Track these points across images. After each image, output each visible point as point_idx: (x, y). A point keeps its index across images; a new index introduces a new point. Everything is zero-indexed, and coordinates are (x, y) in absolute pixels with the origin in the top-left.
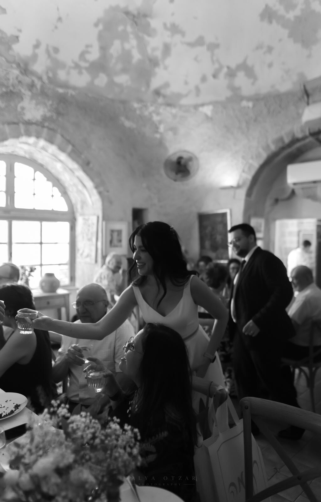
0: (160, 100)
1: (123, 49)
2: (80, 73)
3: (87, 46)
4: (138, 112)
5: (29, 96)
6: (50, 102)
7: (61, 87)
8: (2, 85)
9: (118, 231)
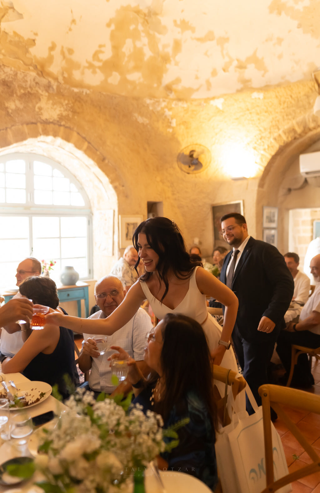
0: (172, 96)
1: (135, 47)
2: (94, 72)
3: (100, 46)
4: (151, 108)
5: (46, 96)
6: (66, 102)
7: (76, 86)
8: (21, 87)
9: (134, 224)
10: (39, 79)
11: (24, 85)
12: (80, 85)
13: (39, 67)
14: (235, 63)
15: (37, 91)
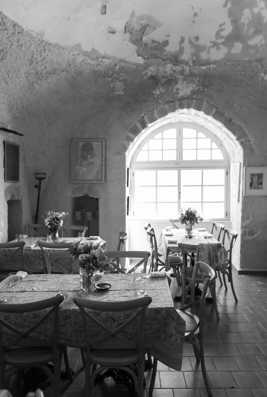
1: (253, 14)
2: (218, 49)
3: (221, 25)
5: (182, 79)
6: (198, 79)
7: (204, 65)
8: (163, 77)
9: (259, 175)
10: (175, 68)
11: (165, 75)
12: (207, 63)
13: (173, 59)
15: (175, 77)
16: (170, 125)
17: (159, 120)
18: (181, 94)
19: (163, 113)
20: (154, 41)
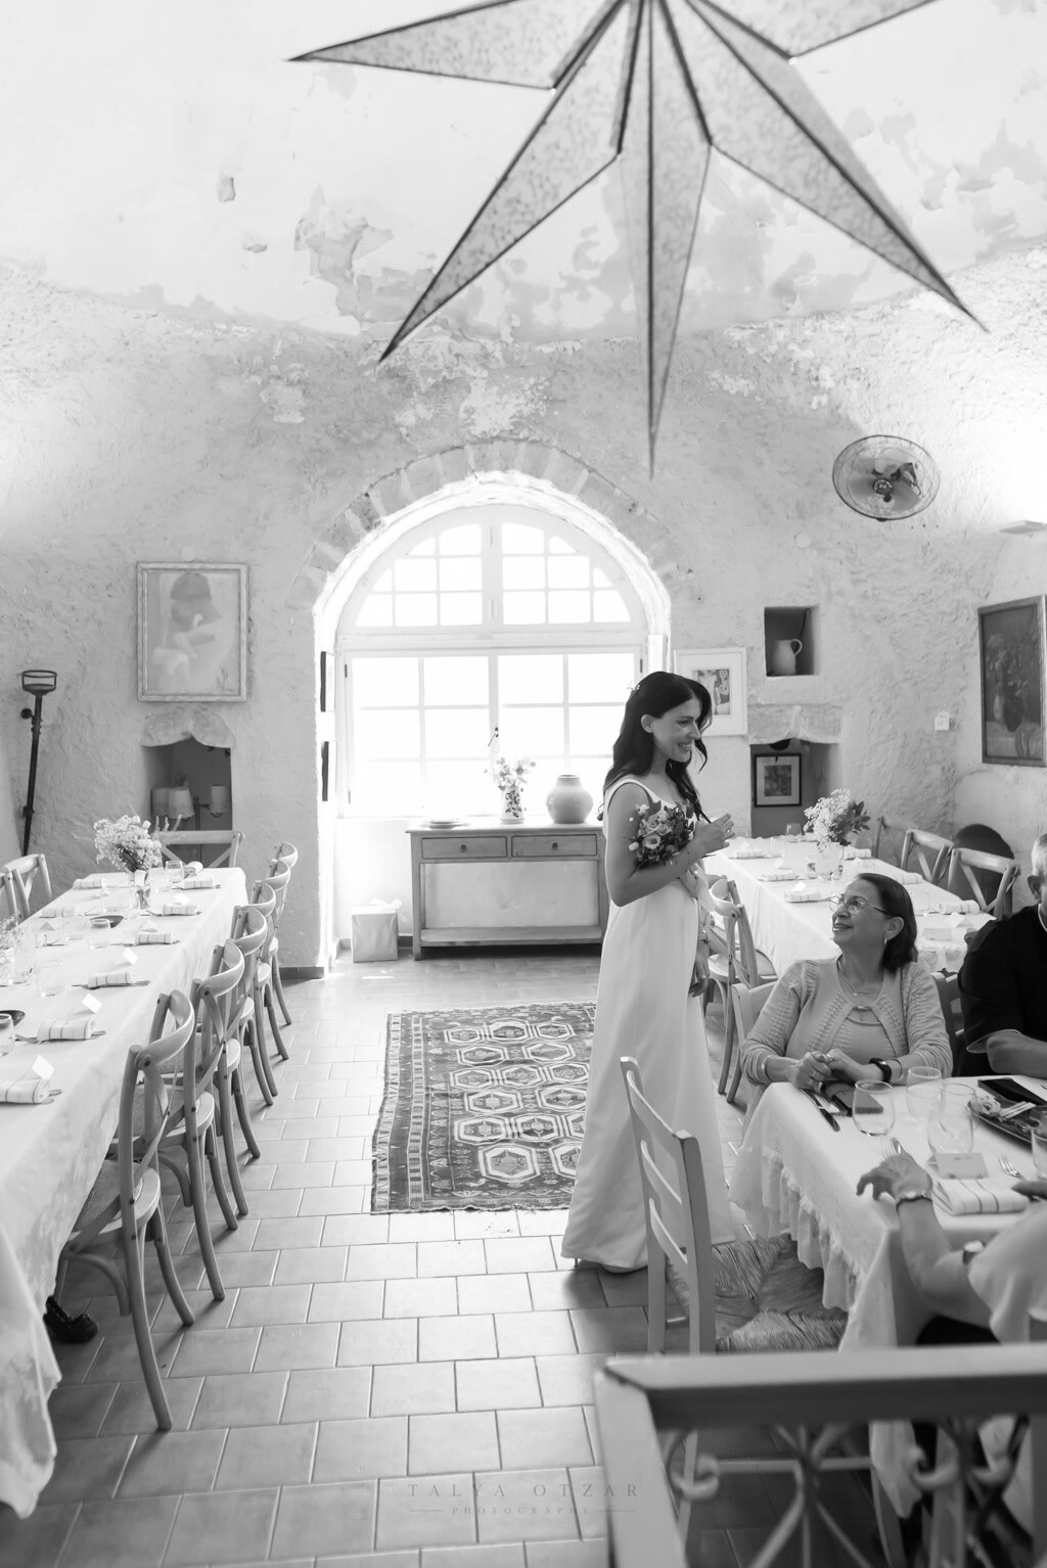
0: (797, 308)
2: (584, 296)
3: (585, 233)
4: (751, 351)
5: (483, 379)
6: (532, 381)
7: (547, 342)
8: (425, 372)
9: (717, 672)
10: (458, 347)
11: (431, 366)
12: (556, 336)
13: (451, 322)
14: (954, 179)
15: (463, 372)
16: (461, 513)
17: (417, 504)
18: (482, 426)
19: (429, 484)
20: (387, 271)
